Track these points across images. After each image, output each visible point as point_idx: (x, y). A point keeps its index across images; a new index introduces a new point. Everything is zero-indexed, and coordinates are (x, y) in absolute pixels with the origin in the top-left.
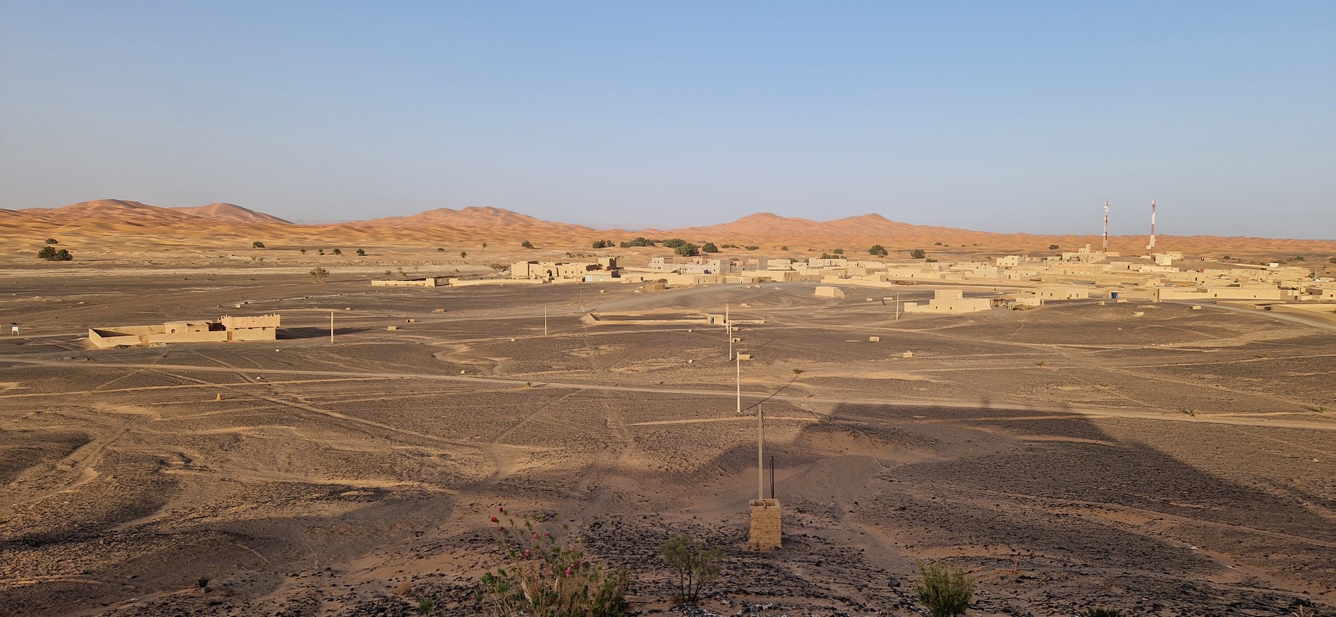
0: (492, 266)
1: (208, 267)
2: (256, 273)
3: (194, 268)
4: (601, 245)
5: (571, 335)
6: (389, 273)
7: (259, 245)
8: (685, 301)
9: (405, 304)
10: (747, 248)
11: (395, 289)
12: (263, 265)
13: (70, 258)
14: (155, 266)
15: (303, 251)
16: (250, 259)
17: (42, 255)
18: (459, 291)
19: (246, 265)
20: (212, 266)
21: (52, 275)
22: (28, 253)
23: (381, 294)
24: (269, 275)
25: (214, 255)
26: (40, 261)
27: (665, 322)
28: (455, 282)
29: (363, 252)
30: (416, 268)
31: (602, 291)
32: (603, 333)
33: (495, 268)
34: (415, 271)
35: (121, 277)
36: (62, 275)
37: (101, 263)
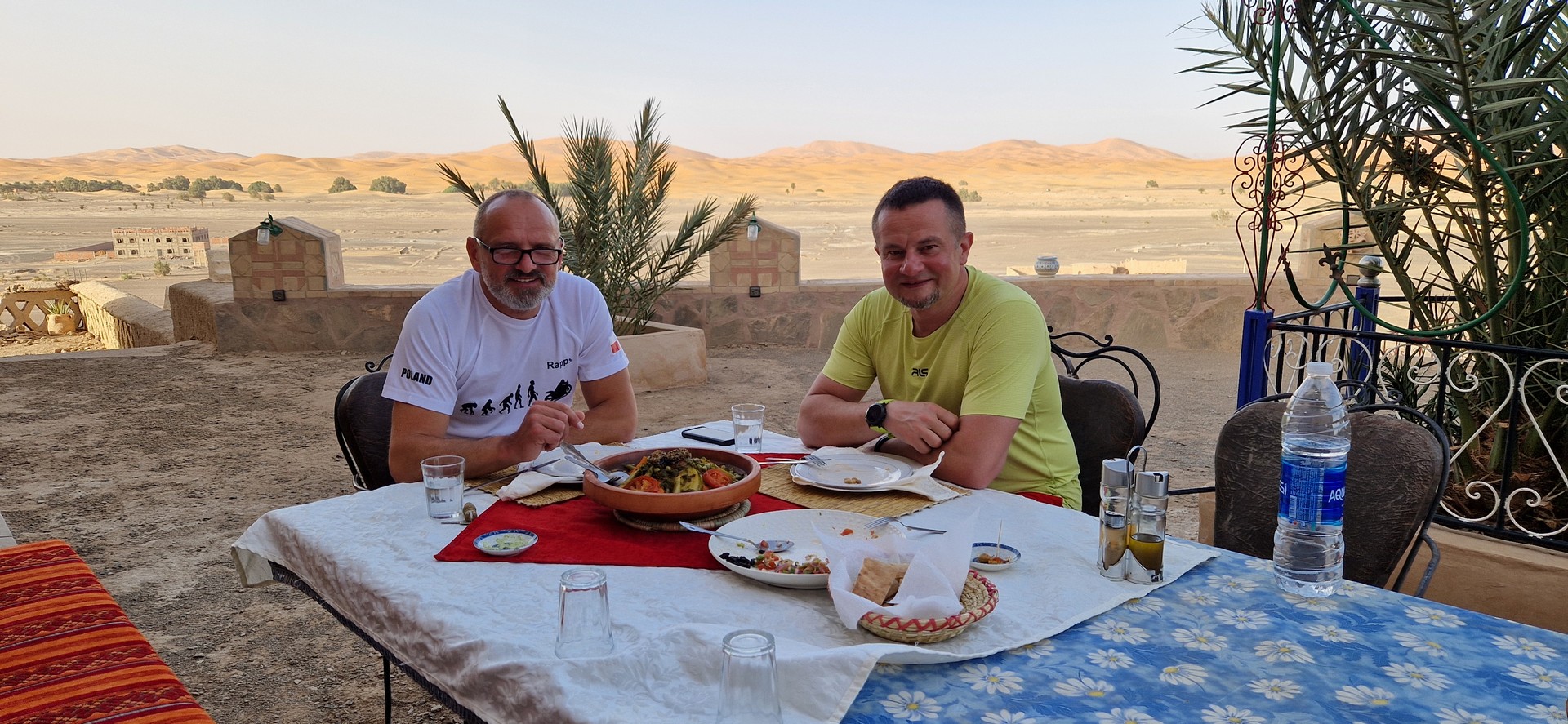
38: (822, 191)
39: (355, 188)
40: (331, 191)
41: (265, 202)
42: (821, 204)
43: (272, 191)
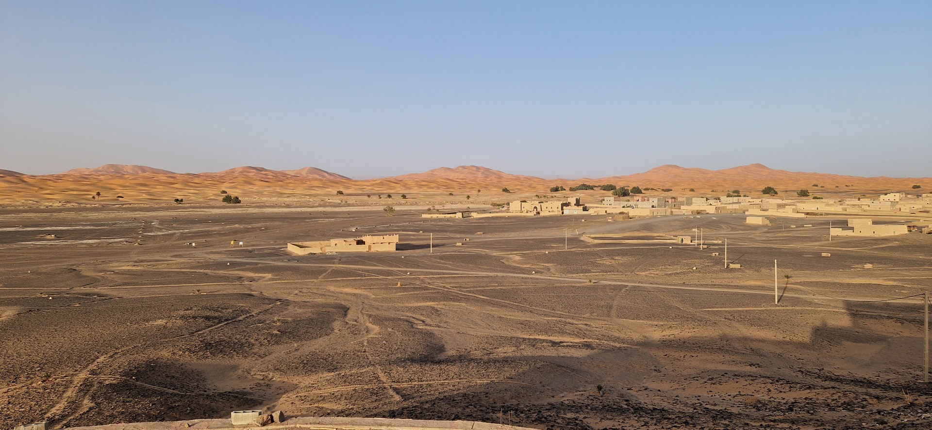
0: (492, 204)
1: (318, 207)
2: (347, 210)
3: (310, 207)
4: (556, 190)
5: (584, 250)
6: (429, 210)
7: (340, 193)
8: (648, 227)
9: (452, 229)
10: (663, 190)
11: (440, 220)
12: (349, 205)
13: (239, 202)
14: (288, 206)
15: (369, 196)
16: (340, 201)
17: (225, 200)
18: (481, 221)
19: (339, 205)
20: (320, 206)
21: (234, 212)
22: (214, 199)
23: (433, 223)
24: (356, 211)
25: (317, 199)
26: (225, 204)
27: (646, 241)
28: (475, 215)
29: (405, 196)
30: (443, 206)
31: (583, 220)
32: (606, 248)
33: (494, 206)
34: (443, 208)
35: (273, 213)
36: (240, 212)
37: (258, 204)
38: (122, 197)
42: (124, 206)
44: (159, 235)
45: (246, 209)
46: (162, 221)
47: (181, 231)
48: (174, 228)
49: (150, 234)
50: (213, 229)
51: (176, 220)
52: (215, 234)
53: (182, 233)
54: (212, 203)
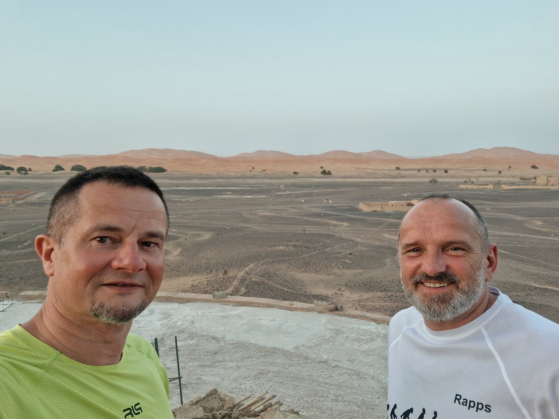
1: (381, 178)
2: (402, 181)
3: (376, 178)
6: (466, 182)
7: (398, 168)
11: (474, 190)
12: (404, 177)
13: (331, 174)
14: (361, 178)
15: (419, 171)
16: (397, 174)
17: (322, 173)
19: (397, 177)
20: (383, 178)
21: (327, 181)
22: (316, 172)
24: (408, 182)
25: (382, 173)
26: (322, 175)
29: (447, 171)
30: (478, 179)
34: (477, 181)
35: (351, 182)
36: (331, 181)
37: (342, 176)
38: (266, 171)
39: (64, 170)
40: (54, 171)
41: (23, 176)
42: (266, 176)
43: (27, 171)
44: (284, 195)
45: (335, 179)
46: (286, 186)
47: (296, 192)
48: (292, 190)
49: (279, 193)
50: (315, 191)
51: (293, 185)
52: (316, 195)
53: (296, 193)
54: (315, 175)
